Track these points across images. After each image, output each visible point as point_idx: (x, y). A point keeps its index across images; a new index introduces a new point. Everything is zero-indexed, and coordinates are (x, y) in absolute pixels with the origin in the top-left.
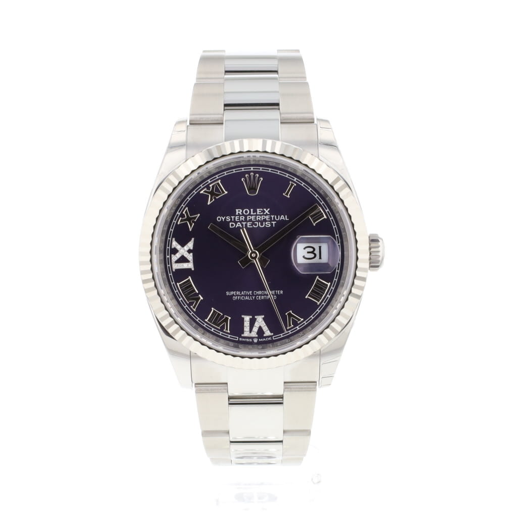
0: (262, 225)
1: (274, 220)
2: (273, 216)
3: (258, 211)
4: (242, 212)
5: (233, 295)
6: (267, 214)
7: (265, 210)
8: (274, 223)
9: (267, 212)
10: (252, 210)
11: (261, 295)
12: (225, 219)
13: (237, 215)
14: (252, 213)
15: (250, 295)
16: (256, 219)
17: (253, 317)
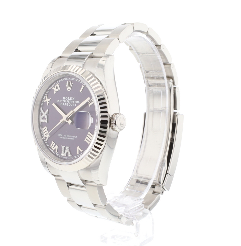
0: (71, 105)
1: (76, 103)
2: (75, 101)
3: (71, 99)
4: (65, 99)
5: (60, 136)
6: (73, 100)
7: (73, 98)
8: (76, 104)
9: (73, 99)
10: (68, 98)
11: (69, 137)
12: (59, 101)
13: (63, 100)
14: (68, 99)
15: (65, 137)
16: (69, 102)
17: (65, 147)
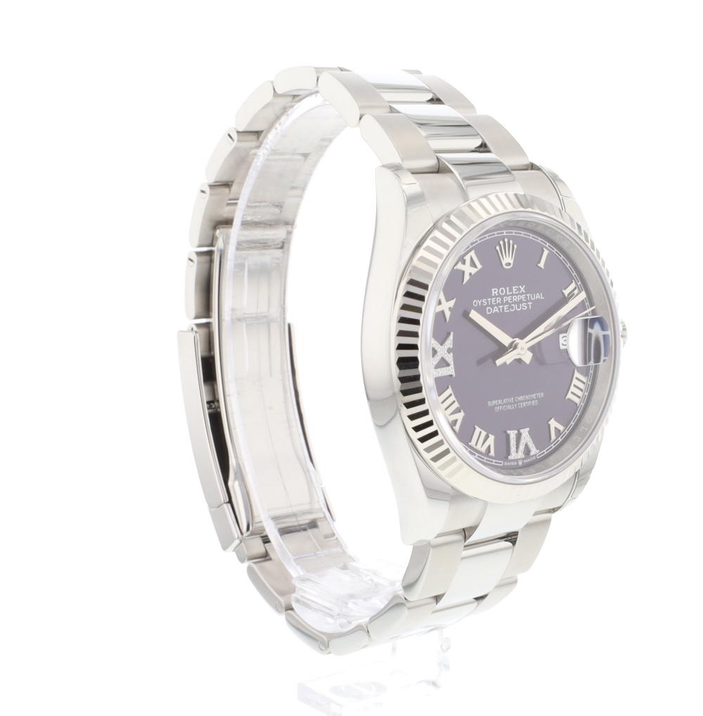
0: (519, 307)
1: (531, 301)
2: (528, 295)
3: (514, 290)
4: (498, 293)
5: (495, 406)
6: (522, 294)
7: (520, 287)
8: (530, 303)
9: (522, 290)
10: (508, 288)
11: (523, 401)
12: (482, 303)
13: (494, 297)
14: (508, 293)
15: (511, 404)
16: (512, 300)
17: (519, 431)
